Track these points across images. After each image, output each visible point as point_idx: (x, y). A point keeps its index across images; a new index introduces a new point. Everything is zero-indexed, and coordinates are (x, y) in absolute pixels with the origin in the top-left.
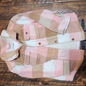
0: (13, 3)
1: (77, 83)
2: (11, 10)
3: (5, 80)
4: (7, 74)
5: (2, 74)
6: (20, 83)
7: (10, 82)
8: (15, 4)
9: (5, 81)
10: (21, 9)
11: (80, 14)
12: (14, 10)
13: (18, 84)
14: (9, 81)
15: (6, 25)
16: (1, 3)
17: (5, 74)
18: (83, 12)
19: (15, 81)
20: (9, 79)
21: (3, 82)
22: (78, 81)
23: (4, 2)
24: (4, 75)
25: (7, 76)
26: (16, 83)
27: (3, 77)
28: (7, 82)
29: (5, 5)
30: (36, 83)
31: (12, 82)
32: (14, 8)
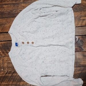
3: (13, 81)
5: (10, 75)
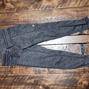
0: (15, 10)
1: (78, 86)
4: (7, 78)
6: (21, 88)
7: (10, 87)
8: (17, 10)
9: (6, 86)
10: (23, 15)
12: (17, 16)
14: (9, 85)
16: (4, 9)
17: (6, 78)
18: (81, 17)
19: (15, 85)
20: (9, 83)
21: (3, 86)
22: (78, 83)
23: (7, 9)
24: (4, 79)
25: (8, 80)
27: (3, 81)
28: (8, 86)
29: (8, 11)
30: (37, 87)
31: (13, 87)
32: (16, 14)
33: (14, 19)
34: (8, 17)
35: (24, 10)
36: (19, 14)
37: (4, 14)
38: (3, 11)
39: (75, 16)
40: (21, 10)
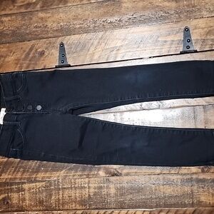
0: (38, 6)
2: (34, 19)
6: (58, 176)
7: (34, 176)
8: (43, 7)
9: (25, 174)
10: (56, 16)
11: (180, 17)
12: (42, 19)
13: (52, 179)
15: (24, 51)
16: (14, 6)
19: (46, 171)
21: (19, 175)
23: (21, 4)
26: (48, 177)
28: (29, 175)
29: (23, 10)
31: (40, 175)
32: (41, 15)
33: (36, 27)
34: (23, 22)
35: (59, 5)
36: (48, 15)
37: (14, 17)
38: (11, 10)
39: (173, 12)
40: (51, 5)
